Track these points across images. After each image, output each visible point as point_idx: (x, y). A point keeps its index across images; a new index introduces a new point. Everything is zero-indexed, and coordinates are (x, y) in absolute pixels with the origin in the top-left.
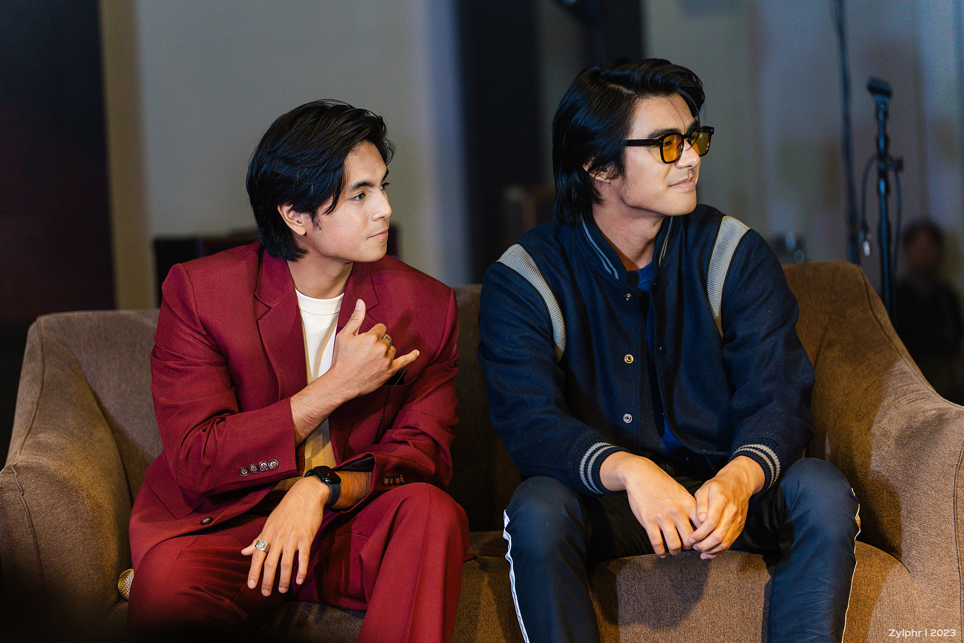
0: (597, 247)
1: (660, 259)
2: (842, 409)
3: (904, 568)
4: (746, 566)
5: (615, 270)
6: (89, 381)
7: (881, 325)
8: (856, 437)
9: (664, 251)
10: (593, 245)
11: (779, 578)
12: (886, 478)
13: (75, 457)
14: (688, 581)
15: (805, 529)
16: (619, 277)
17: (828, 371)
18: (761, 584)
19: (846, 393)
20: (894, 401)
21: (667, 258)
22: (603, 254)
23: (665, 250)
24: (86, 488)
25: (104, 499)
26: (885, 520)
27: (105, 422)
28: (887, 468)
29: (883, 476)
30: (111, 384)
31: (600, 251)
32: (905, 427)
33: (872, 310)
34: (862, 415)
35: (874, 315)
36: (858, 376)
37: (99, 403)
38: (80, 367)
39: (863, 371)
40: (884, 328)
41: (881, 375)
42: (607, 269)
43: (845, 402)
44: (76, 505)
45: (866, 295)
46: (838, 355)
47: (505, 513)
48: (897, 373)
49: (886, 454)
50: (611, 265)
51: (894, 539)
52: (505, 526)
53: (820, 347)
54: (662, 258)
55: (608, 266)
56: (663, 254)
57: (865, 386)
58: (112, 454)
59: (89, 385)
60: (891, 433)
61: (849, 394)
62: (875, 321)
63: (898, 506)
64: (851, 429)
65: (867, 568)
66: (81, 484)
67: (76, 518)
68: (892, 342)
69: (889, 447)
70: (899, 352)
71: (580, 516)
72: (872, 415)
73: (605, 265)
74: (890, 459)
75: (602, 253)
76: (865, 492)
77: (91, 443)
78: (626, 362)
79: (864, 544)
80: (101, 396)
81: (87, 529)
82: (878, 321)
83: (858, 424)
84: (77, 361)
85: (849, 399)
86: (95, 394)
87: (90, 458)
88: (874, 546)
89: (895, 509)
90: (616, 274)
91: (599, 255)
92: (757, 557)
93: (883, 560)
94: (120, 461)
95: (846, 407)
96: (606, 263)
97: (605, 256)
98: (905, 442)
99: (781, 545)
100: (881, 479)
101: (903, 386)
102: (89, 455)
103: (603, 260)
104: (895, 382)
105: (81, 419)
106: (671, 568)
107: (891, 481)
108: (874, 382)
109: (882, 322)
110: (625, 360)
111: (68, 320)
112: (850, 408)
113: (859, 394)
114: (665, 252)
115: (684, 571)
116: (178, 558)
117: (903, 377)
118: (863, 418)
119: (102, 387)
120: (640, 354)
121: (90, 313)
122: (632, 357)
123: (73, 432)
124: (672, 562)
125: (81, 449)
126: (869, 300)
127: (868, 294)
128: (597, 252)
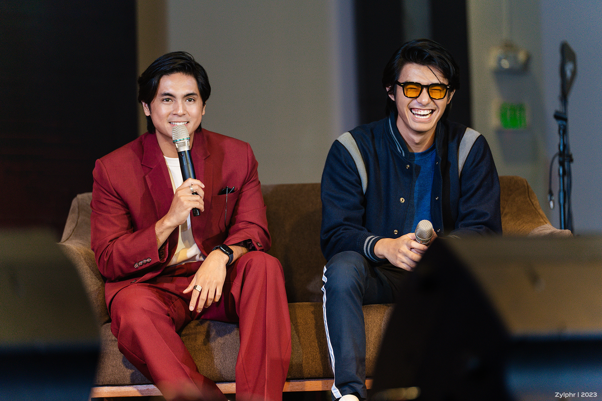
0: (395, 138)
5: (403, 151)
10: (393, 137)
31: (397, 140)
33: (529, 197)
35: (530, 199)
42: (399, 150)
50: (401, 149)
62: (530, 202)
73: (398, 148)
82: (532, 203)
90: (403, 153)
91: (396, 142)
97: (398, 143)
103: (397, 145)
126: (528, 193)
127: (528, 191)
128: (395, 141)
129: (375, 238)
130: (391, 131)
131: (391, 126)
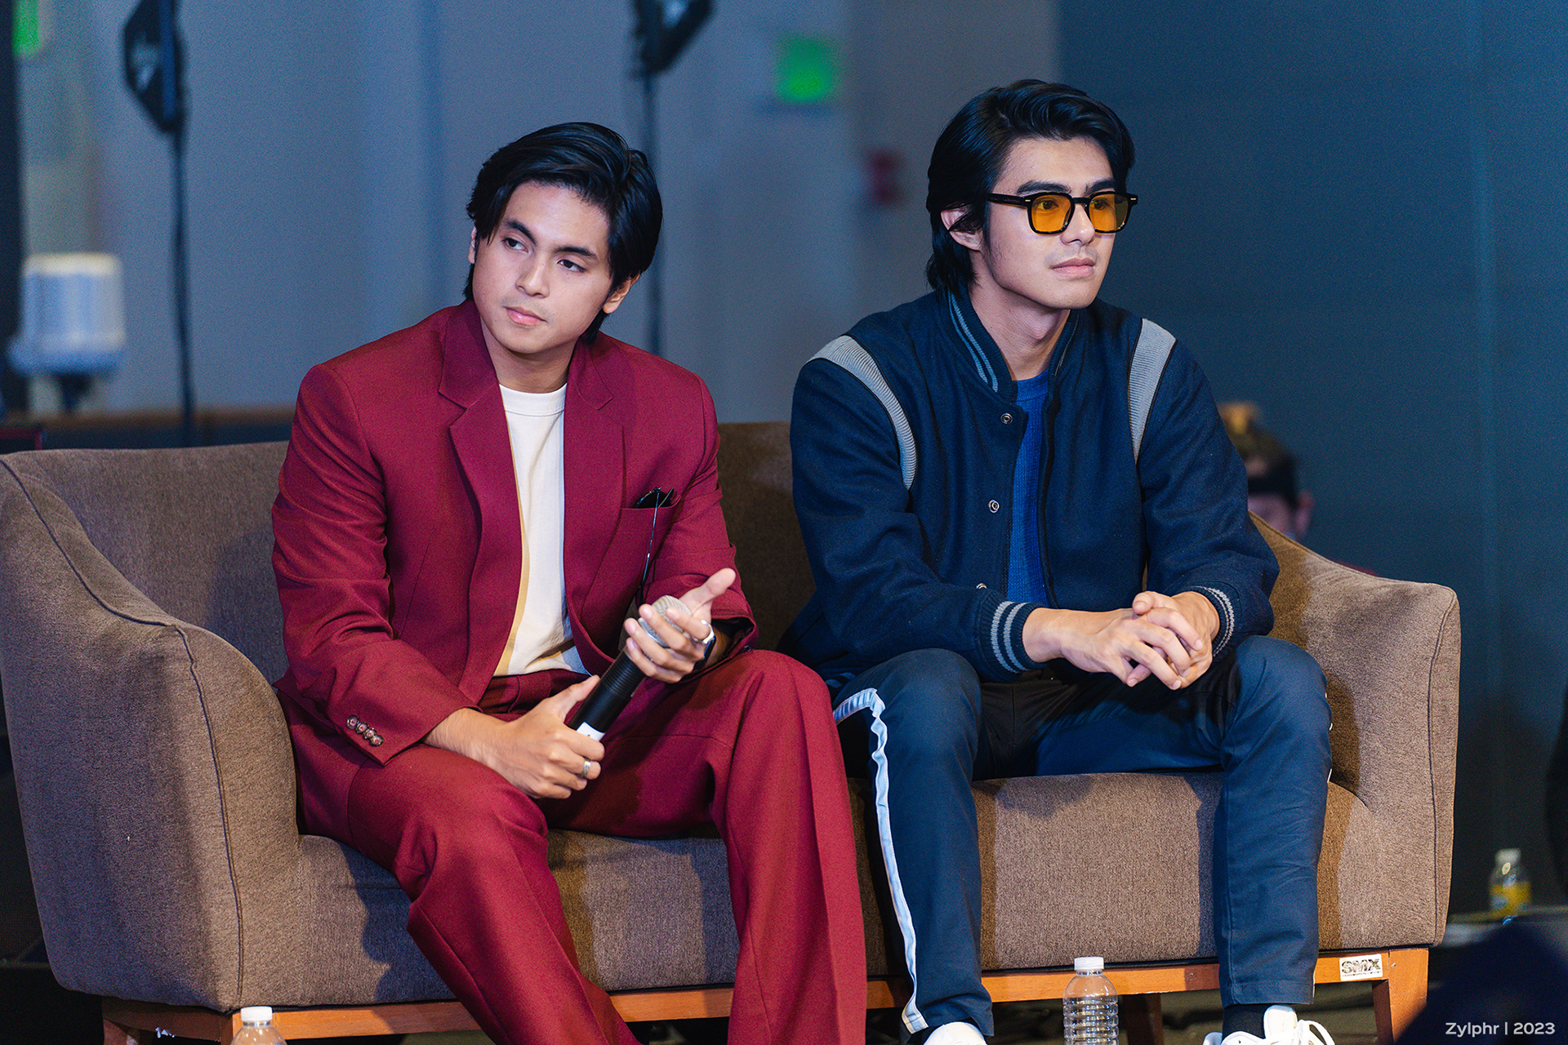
0: (974, 343)
5: (994, 378)
10: (968, 341)
16: (998, 389)
22: (982, 355)
31: (979, 350)
42: (982, 375)
50: (990, 372)
55: (983, 371)
60: (1322, 619)
69: (1325, 637)
73: (980, 370)
75: (980, 352)
78: (991, 510)
90: (995, 384)
91: (974, 355)
96: (982, 367)
98: (1352, 628)
103: (978, 365)
122: (998, 504)
128: (972, 352)
130: (959, 325)
131: (959, 314)
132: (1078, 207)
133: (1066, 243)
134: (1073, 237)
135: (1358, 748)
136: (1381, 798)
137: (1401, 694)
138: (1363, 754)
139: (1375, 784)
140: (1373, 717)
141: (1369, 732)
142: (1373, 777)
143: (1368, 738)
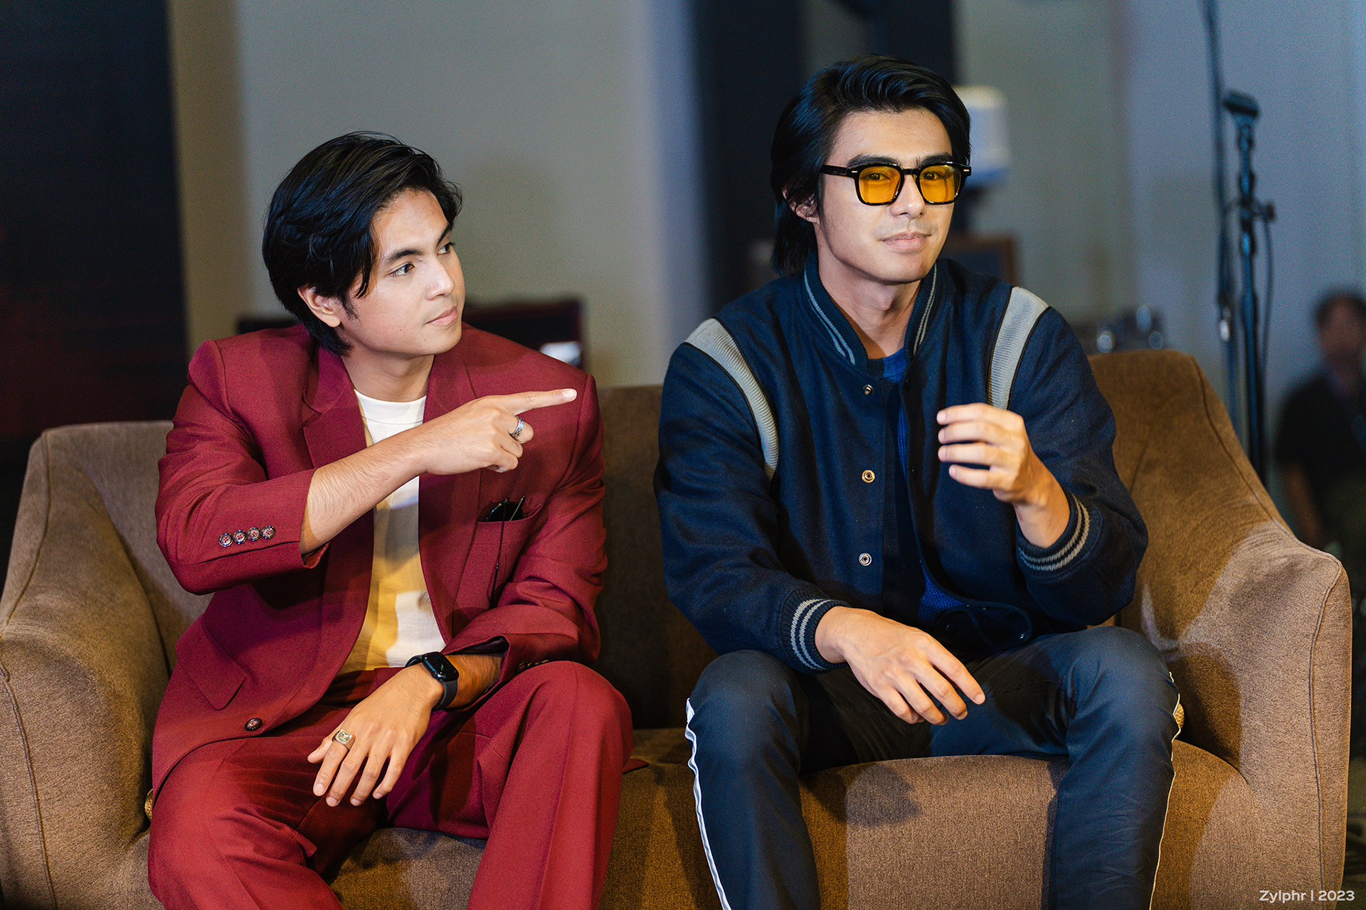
0: (826, 319)
1: (916, 345)
2: (1163, 557)
3: (1241, 779)
4: (1020, 777)
5: (850, 351)
6: (114, 521)
7: (1220, 439)
8: (1179, 596)
9: (921, 334)
10: (821, 316)
11: (1067, 795)
12: (1216, 652)
13: (85, 628)
14: (938, 797)
15: (1103, 728)
16: (855, 361)
17: (1146, 504)
18: (1041, 801)
19: (1168, 534)
20: (1232, 545)
21: (926, 344)
22: (834, 329)
23: (924, 333)
24: (99, 671)
25: (125, 686)
26: (1216, 712)
27: (135, 577)
28: (1218, 638)
29: (1213, 650)
30: (145, 525)
31: (831, 325)
32: (1243, 581)
33: (1209, 417)
34: (1189, 565)
35: (1211, 424)
36: (1185, 511)
37: (127, 551)
38: (102, 502)
39: (1193, 504)
40: (1225, 444)
41: (1216, 508)
42: (839, 349)
43: (1167, 546)
44: (83, 695)
45: (1202, 398)
46: (1161, 480)
47: (688, 702)
48: (1238, 505)
49: (1217, 618)
50: (845, 344)
51: (1227, 738)
52: (689, 721)
53: (1137, 469)
54: (918, 344)
55: (840, 346)
56: (920, 339)
57: (1194, 524)
58: (143, 622)
59: (114, 526)
60: (1225, 589)
61: (1172, 534)
62: (1212, 433)
63: (1233, 691)
64: (1173, 585)
65: (1188, 778)
66: (91, 666)
67: (84, 712)
68: (1234, 462)
69: (1222, 610)
70: (1243, 478)
71: (792, 709)
72: (1201, 565)
73: (837, 345)
74: (1222, 626)
75: (832, 327)
76: (1190, 672)
77: (113, 608)
78: (865, 480)
79: (1187, 744)
80: (129, 541)
81: (99, 727)
82: (1217, 434)
83: (1183, 577)
84: (97, 493)
85: (1173, 543)
86: (122, 540)
87: (107, 627)
88: (1200, 747)
89: (1228, 696)
90: (851, 356)
91: (829, 330)
92: (1035, 763)
93: (1212, 767)
94: (154, 631)
95: (1167, 554)
96: (839, 341)
97: (836, 332)
98: (1242, 602)
99: (1069, 748)
100: (1211, 654)
101: (1245, 524)
102: (108, 624)
103: (834, 339)
104: (1235, 518)
105: (99, 574)
106: (916, 780)
107: (1225, 655)
108: (1207, 518)
109: (1223, 435)
110: (863, 478)
111: (86, 434)
112: (1173, 554)
113: (1186, 535)
114: (923, 336)
115: (935, 783)
116: (218, 770)
117: (1246, 512)
118: (1190, 568)
119: (131, 530)
120: (884, 470)
121: (116, 426)
122: (873, 474)
123: (86, 592)
124: (918, 770)
125: (96, 616)
126: (1205, 405)
127: (1204, 395)
128: (827, 327)
129: (819, 605)
130: (811, 302)
131: (809, 290)
132: (909, 179)
133: (895, 215)
134: (901, 210)
135: (1240, 726)
136: (1262, 777)
137: (1280, 672)
138: (1245, 733)
139: (1256, 763)
140: (1254, 695)
141: (1250, 710)
142: (1254, 756)
143: (1249, 716)
